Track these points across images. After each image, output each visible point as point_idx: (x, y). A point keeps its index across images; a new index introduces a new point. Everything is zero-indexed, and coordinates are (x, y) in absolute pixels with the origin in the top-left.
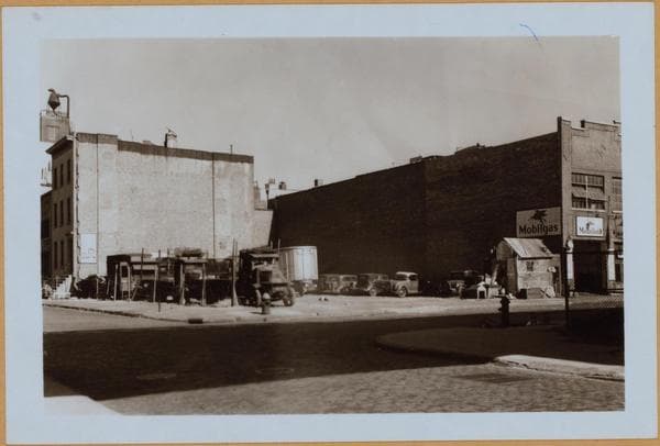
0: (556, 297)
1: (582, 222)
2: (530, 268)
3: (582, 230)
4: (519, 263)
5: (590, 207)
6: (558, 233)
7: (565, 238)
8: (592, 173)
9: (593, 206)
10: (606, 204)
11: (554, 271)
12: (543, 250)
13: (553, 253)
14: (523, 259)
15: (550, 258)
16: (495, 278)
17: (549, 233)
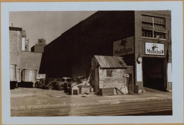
0: (129, 93)
1: (149, 46)
2: (109, 74)
3: (149, 51)
4: (100, 71)
5: (155, 37)
6: (133, 52)
7: (136, 55)
8: (157, 16)
9: (158, 37)
10: (166, 35)
11: (128, 76)
12: (120, 63)
13: (128, 65)
14: (104, 68)
15: (126, 68)
16: (88, 81)
17: (128, 53)
